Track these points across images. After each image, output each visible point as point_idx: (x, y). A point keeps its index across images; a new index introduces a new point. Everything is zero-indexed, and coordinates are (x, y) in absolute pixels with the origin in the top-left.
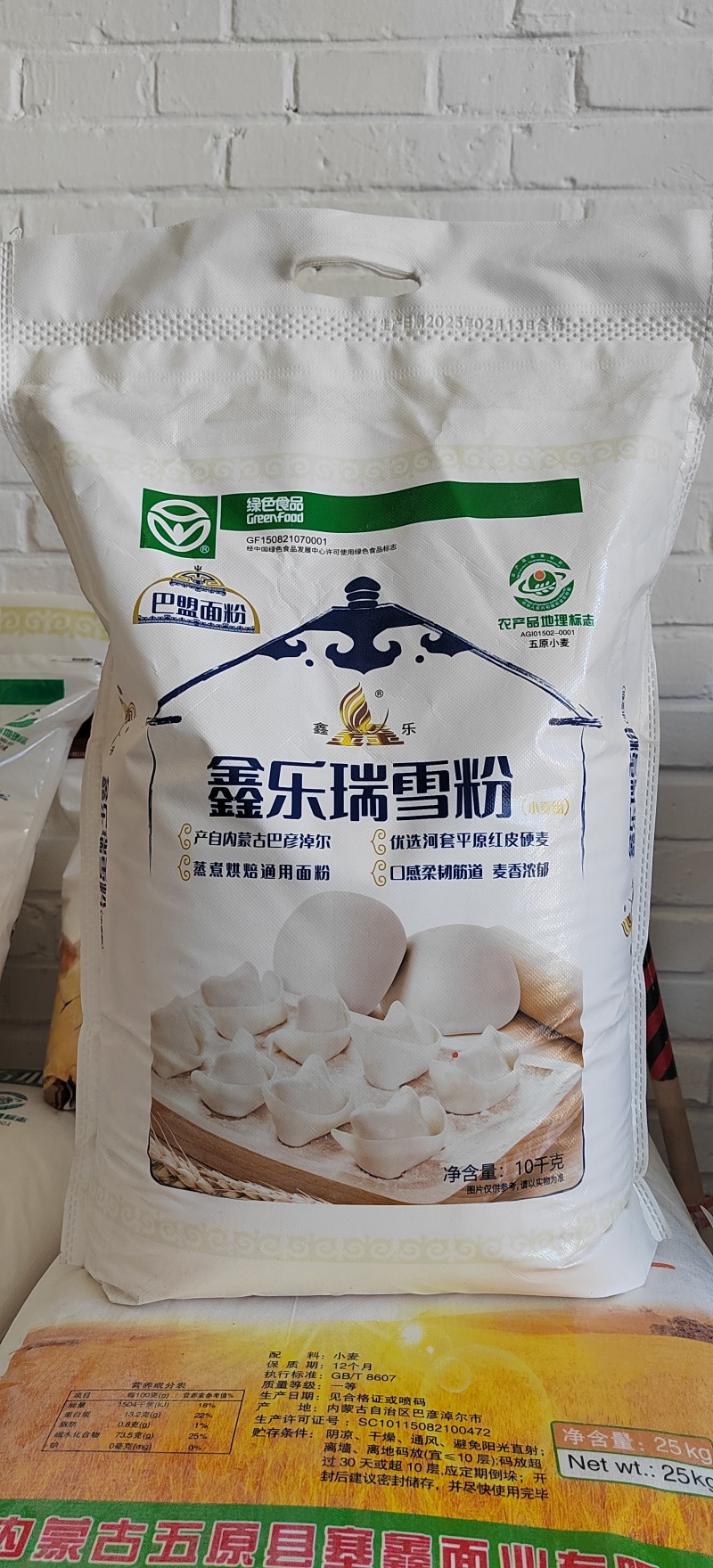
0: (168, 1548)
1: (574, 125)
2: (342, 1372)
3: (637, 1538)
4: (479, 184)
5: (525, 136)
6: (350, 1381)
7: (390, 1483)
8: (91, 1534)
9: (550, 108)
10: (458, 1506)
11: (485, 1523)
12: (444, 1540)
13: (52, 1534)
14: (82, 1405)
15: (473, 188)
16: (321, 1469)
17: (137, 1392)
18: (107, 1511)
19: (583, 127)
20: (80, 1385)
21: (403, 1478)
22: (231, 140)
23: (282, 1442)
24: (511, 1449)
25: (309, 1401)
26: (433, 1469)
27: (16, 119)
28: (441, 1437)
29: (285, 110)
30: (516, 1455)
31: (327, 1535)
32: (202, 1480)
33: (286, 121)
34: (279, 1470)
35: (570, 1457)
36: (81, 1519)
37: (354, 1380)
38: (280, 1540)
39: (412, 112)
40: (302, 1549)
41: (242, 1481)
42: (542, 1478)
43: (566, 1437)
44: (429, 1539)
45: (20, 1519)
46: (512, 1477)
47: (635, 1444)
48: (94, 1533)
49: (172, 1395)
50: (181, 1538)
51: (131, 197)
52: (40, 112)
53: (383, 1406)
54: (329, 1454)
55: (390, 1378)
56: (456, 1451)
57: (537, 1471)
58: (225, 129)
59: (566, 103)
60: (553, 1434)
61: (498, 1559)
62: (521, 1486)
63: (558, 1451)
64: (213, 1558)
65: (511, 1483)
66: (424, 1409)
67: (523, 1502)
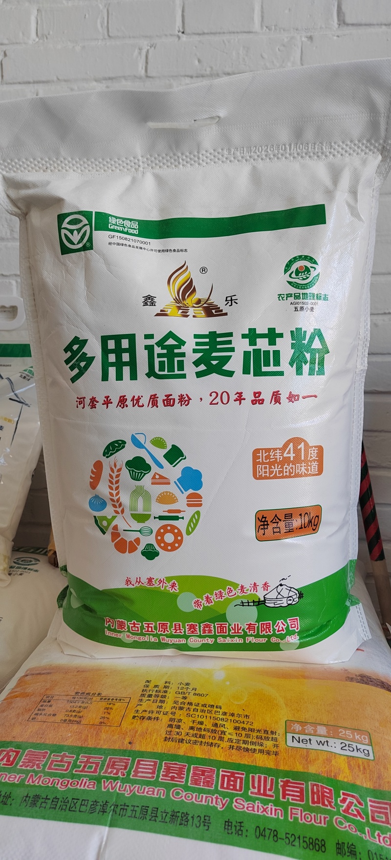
0: (85, 766)
1: (336, 35)
2: (181, 691)
3: (323, 774)
5: (309, 42)
6: (184, 696)
7: (198, 744)
8: (47, 758)
9: (323, 26)
10: (232, 756)
11: (245, 765)
12: (222, 771)
13: (29, 757)
14: (49, 702)
16: (164, 736)
17: (77, 696)
18: (57, 749)
19: (341, 36)
20: (49, 693)
21: (205, 742)
22: (148, 51)
23: (146, 722)
24: (263, 732)
25: (163, 704)
26: (221, 739)
27: (34, 42)
28: (227, 724)
29: (177, 33)
30: (265, 735)
31: (163, 765)
32: (105, 737)
33: (178, 39)
34: (144, 735)
35: (293, 737)
36: (44, 751)
37: (187, 695)
38: (140, 766)
39: (246, 31)
40: (151, 771)
41: (124, 739)
42: (277, 746)
43: (292, 728)
44: (215, 770)
45: (14, 749)
46: (262, 745)
47: (328, 732)
48: (50, 757)
49: (94, 699)
50: (91, 763)
52: (47, 38)
53: (199, 708)
54: (169, 729)
55: (205, 695)
56: (234, 731)
57: (275, 743)
58: (145, 44)
59: (332, 22)
60: (286, 726)
61: (249, 781)
62: (265, 749)
63: (287, 734)
64: (106, 772)
65: (260, 748)
66: (221, 711)
67: (265, 756)
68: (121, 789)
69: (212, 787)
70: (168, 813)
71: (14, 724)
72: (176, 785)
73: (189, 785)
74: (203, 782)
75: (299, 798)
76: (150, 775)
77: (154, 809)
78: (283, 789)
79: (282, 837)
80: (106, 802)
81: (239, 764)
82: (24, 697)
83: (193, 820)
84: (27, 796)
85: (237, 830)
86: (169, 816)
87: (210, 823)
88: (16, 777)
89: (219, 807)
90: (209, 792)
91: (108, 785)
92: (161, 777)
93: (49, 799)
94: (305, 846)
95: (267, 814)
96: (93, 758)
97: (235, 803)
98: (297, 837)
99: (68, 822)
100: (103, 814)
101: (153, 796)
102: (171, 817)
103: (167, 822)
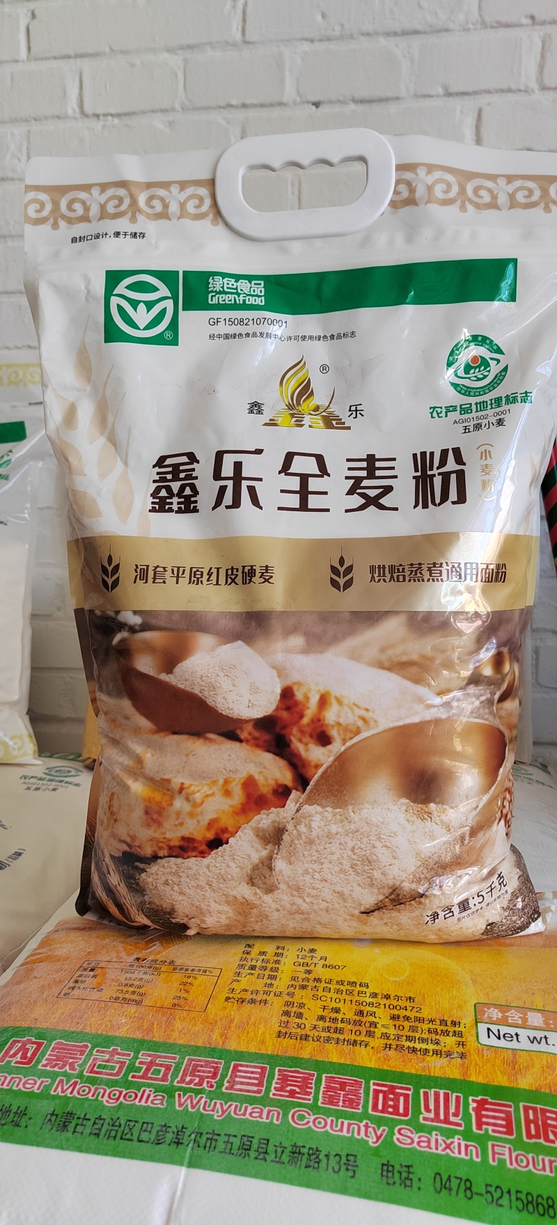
0: (148, 1070)
2: (302, 961)
3: (542, 1090)
4: (451, 26)
6: (308, 968)
7: (333, 1043)
8: (87, 1055)
10: (389, 1060)
11: (410, 1074)
12: (374, 1084)
13: (57, 1052)
14: (92, 970)
15: (447, 30)
16: (277, 1029)
17: (137, 964)
18: (104, 1041)
20: (92, 957)
21: (344, 1040)
24: (438, 1022)
25: (273, 981)
26: (370, 1034)
28: (379, 1012)
30: (442, 1027)
31: (277, 1073)
32: (180, 1027)
34: (243, 1026)
35: (489, 1029)
36: (82, 1044)
37: (312, 968)
38: (238, 1074)
40: (256, 1082)
41: (212, 1031)
42: (463, 1044)
43: (487, 1014)
44: (362, 1082)
45: (34, 1040)
46: (437, 1043)
47: (546, 1022)
48: (91, 1054)
50: (157, 1065)
51: (166, 55)
53: (333, 986)
54: (285, 1018)
55: (342, 967)
56: (392, 1022)
57: (459, 1039)
60: (475, 1012)
61: (420, 1100)
62: (445, 1049)
63: (479, 1024)
64: (182, 1081)
65: (435, 1047)
66: (367, 991)
67: (444, 1061)
68: (207, 1108)
69: (359, 1109)
70: (285, 1148)
71: (35, 1002)
72: (300, 1105)
73: (319, 1104)
74: (343, 1100)
75: (504, 1130)
76: (255, 1088)
77: (262, 1141)
78: (476, 1114)
79: (480, 1192)
80: (183, 1127)
81: (402, 1073)
82: (52, 962)
83: (328, 1160)
84: (52, 1114)
85: (403, 1178)
86: (287, 1151)
87: (357, 1166)
88: (35, 1083)
89: (371, 1140)
90: (352, 1116)
91: (186, 1101)
92: (273, 1091)
93: (89, 1120)
94: (520, 1206)
95: (453, 1152)
96: (160, 1057)
97: (398, 1136)
98: (505, 1191)
99: (120, 1157)
100: (177, 1147)
101: (260, 1120)
102: (291, 1154)
103: (284, 1163)
